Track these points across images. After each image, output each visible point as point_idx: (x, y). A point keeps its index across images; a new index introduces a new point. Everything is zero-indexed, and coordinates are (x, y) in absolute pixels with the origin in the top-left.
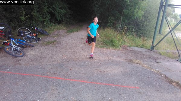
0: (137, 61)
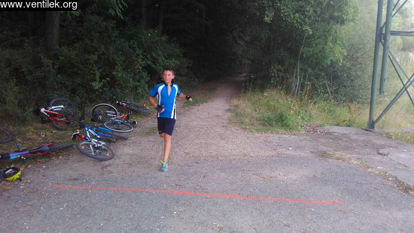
0: (338, 154)
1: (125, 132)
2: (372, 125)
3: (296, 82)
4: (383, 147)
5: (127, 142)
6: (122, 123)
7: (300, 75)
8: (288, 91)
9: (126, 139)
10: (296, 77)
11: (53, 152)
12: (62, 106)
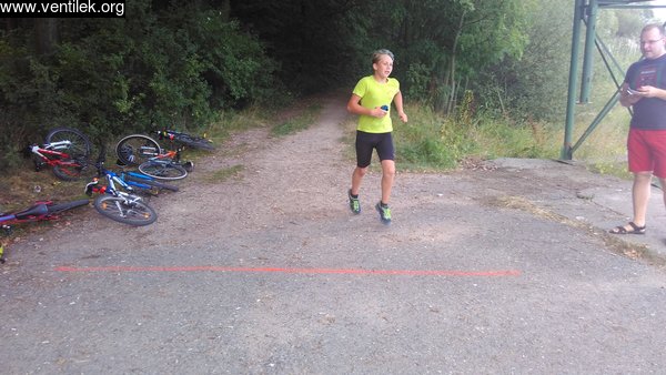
1: (174, 179)
2: (568, 153)
3: (449, 91)
4: (585, 186)
5: (177, 195)
6: (168, 166)
7: (456, 80)
8: (437, 105)
9: (175, 191)
10: (450, 83)
11: (54, 215)
12: (68, 142)
